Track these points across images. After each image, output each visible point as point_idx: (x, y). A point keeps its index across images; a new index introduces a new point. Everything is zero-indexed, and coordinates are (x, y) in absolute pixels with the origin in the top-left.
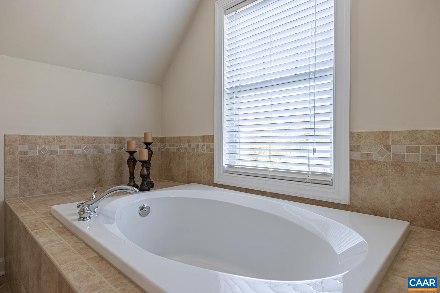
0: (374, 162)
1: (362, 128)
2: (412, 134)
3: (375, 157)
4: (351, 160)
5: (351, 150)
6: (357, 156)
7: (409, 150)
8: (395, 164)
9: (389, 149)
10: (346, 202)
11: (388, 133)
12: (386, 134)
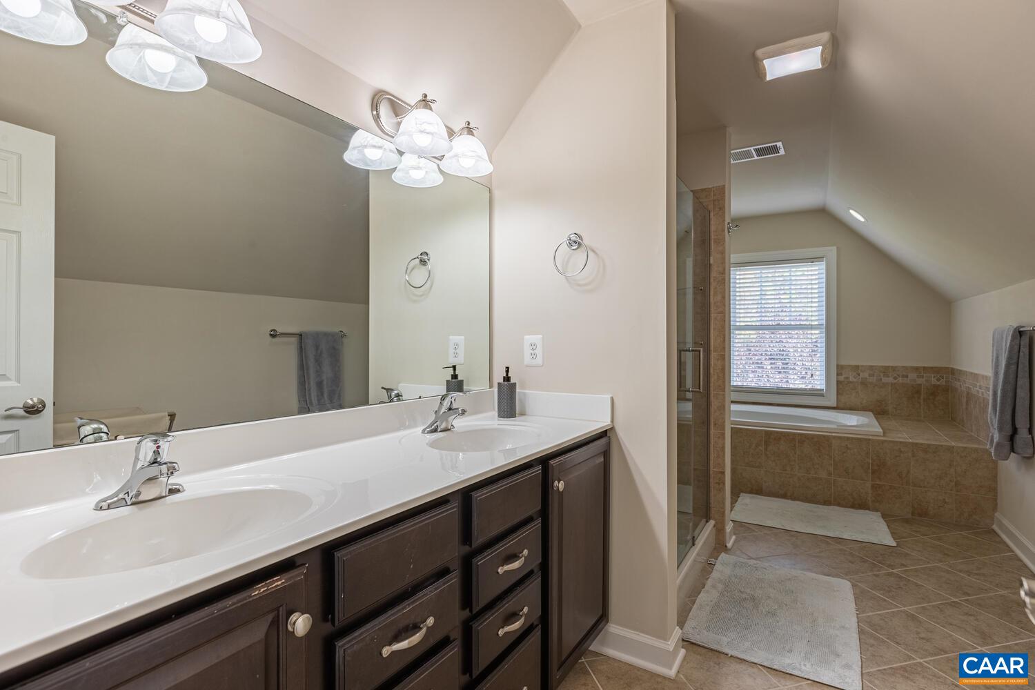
0: (851, 382)
1: (843, 363)
2: (871, 367)
3: (852, 379)
4: (837, 381)
5: (837, 375)
6: (841, 378)
7: (870, 375)
8: (862, 383)
9: (859, 375)
10: (835, 406)
11: (858, 366)
12: (857, 367)
